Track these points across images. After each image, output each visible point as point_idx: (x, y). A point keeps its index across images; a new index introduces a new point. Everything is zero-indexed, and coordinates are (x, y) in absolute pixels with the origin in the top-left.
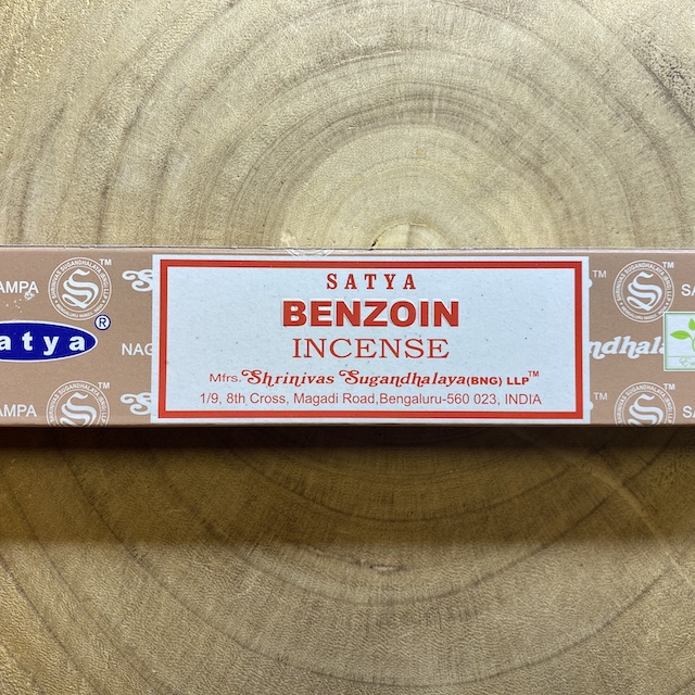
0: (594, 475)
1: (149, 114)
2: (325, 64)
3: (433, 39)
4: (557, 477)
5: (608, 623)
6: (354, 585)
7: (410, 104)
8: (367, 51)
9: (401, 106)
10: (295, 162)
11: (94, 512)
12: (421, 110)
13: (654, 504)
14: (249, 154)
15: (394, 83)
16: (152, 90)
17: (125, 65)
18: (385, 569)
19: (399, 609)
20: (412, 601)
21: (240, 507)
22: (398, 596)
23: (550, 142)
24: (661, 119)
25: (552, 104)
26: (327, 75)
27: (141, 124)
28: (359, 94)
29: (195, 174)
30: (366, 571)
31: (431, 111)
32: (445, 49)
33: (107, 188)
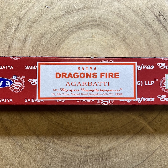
0: (140, 121)
1: (21, 26)
2: (68, 13)
3: (96, 6)
4: (130, 122)
5: (144, 161)
6: (77, 151)
7: (91, 23)
8: (79, 9)
9: (88, 24)
10: (60, 39)
11: (7, 133)
12: (94, 25)
13: (156, 129)
14: (48, 37)
15: (86, 17)
16: (21, 20)
17: (14, 13)
18: (85, 147)
19: (89, 157)
20: (92, 155)
21: (46, 131)
22: (88, 154)
23: (128, 33)
24: (157, 27)
25: (128, 23)
26: (68, 16)
27: (19, 29)
28: (77, 21)
29: (33, 42)
30: (80, 148)
31: (96, 25)
32: (100, 9)
33: (10, 46)
